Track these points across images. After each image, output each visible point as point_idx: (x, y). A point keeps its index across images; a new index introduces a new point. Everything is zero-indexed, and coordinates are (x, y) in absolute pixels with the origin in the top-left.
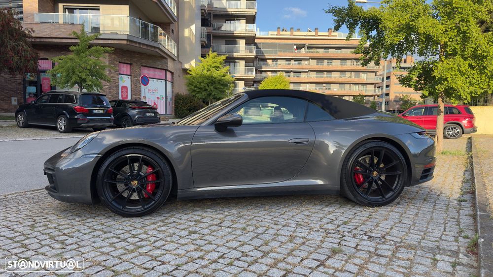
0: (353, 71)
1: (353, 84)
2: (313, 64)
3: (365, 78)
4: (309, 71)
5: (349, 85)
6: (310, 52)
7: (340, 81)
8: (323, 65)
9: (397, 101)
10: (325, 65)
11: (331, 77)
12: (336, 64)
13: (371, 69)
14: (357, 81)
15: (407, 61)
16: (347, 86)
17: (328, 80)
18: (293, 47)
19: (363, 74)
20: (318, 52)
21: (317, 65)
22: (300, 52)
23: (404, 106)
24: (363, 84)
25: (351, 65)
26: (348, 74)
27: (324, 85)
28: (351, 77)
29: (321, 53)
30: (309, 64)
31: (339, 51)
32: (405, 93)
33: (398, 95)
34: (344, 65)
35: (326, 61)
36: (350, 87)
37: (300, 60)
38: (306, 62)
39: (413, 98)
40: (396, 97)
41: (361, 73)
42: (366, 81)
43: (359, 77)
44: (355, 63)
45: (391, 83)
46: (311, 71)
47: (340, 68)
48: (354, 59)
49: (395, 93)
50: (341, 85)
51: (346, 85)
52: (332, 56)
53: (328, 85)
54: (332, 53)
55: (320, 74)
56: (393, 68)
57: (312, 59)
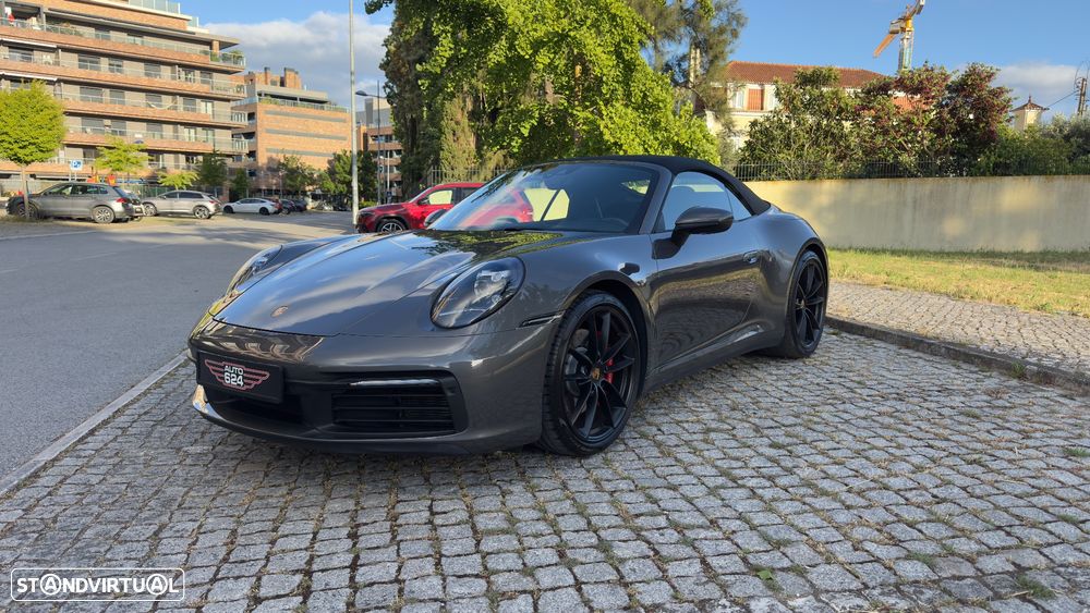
0: (181, 95)
1: (182, 124)
2: (70, 65)
3: (210, 112)
4: (59, 81)
5: (171, 126)
6: (56, 31)
7: (150, 114)
8: (98, 69)
9: (274, 168)
10: (103, 71)
11: (123, 103)
12: (133, 73)
13: (223, 93)
14: (190, 117)
15: (288, 81)
16: (168, 130)
17: (117, 110)
18: (3, 10)
19: (203, 104)
20: (77, 34)
21: (80, 67)
22: (23, 26)
23: (291, 179)
24: (205, 126)
25: (174, 78)
26: (167, 101)
27: (108, 122)
28: (175, 108)
29: (88, 38)
30: (57, 63)
31: (138, 40)
32: (288, 152)
33: (274, 155)
34: (156, 76)
35: (104, 62)
36: (176, 131)
37: (31, 48)
38: (48, 57)
39: (307, 164)
40: (271, 159)
41: (198, 100)
42: (210, 120)
43: (194, 110)
44: (183, 75)
45: (259, 129)
46: (66, 82)
47: (145, 82)
48: (180, 65)
49: (268, 150)
50: (152, 126)
51: (164, 126)
52: (122, 50)
53: (120, 123)
54: (119, 43)
55: (91, 94)
56: (260, 95)
57: (65, 50)
